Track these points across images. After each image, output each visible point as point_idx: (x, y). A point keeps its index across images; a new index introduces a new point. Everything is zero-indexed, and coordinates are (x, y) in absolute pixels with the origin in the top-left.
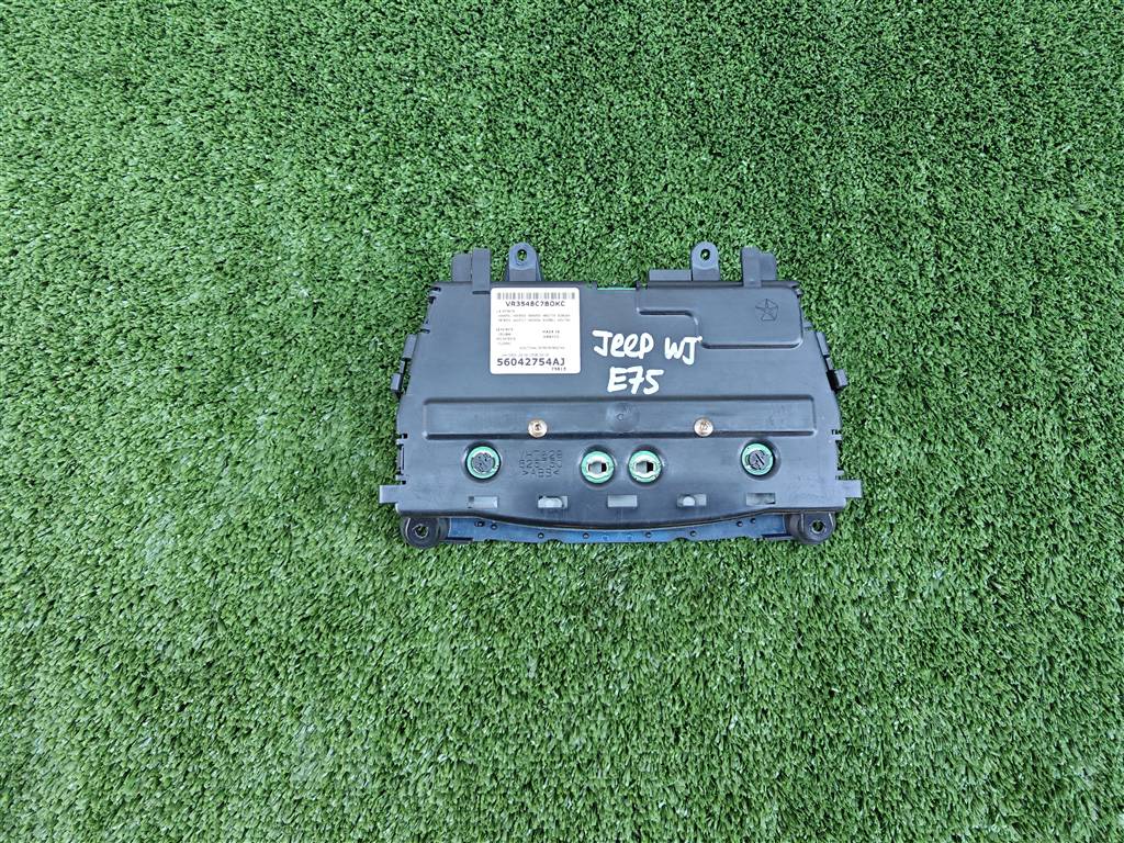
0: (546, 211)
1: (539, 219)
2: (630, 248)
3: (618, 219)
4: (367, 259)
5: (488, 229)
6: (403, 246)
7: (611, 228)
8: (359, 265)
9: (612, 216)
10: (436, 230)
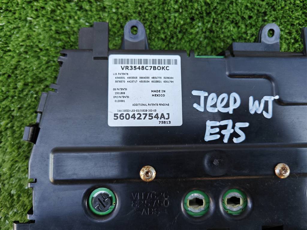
0: (150, 7)
1: (146, 12)
2: (205, 32)
3: (197, 12)
4: (28, 37)
5: (112, 18)
6: (53, 28)
7: (192, 19)
8: (23, 41)
9: (194, 11)
10: (76, 18)
